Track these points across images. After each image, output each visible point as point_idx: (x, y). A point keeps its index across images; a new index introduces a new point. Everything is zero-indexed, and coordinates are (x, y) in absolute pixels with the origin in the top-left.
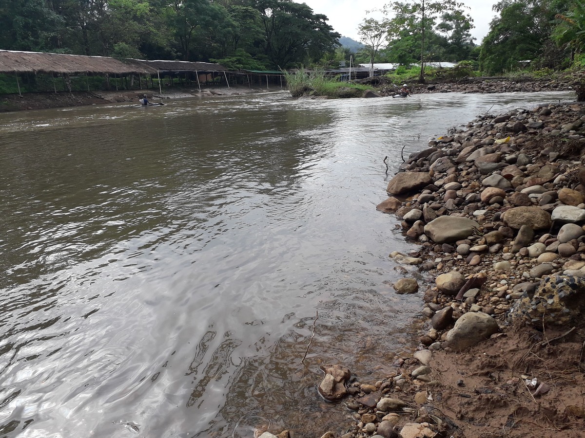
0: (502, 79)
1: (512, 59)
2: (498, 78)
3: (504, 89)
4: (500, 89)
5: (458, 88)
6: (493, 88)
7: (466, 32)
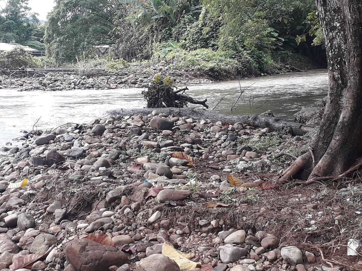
0: (69, 72)
1: (86, 43)
2: (65, 71)
3: (72, 85)
4: (67, 86)
5: (12, 84)
6: (58, 83)
7: (24, 5)
